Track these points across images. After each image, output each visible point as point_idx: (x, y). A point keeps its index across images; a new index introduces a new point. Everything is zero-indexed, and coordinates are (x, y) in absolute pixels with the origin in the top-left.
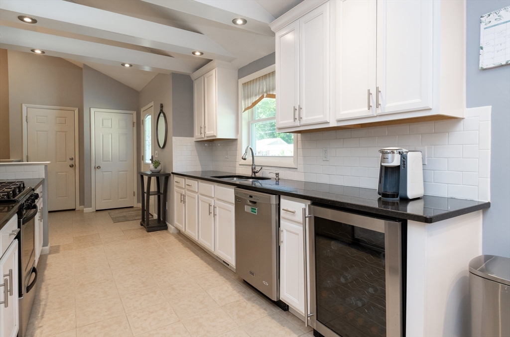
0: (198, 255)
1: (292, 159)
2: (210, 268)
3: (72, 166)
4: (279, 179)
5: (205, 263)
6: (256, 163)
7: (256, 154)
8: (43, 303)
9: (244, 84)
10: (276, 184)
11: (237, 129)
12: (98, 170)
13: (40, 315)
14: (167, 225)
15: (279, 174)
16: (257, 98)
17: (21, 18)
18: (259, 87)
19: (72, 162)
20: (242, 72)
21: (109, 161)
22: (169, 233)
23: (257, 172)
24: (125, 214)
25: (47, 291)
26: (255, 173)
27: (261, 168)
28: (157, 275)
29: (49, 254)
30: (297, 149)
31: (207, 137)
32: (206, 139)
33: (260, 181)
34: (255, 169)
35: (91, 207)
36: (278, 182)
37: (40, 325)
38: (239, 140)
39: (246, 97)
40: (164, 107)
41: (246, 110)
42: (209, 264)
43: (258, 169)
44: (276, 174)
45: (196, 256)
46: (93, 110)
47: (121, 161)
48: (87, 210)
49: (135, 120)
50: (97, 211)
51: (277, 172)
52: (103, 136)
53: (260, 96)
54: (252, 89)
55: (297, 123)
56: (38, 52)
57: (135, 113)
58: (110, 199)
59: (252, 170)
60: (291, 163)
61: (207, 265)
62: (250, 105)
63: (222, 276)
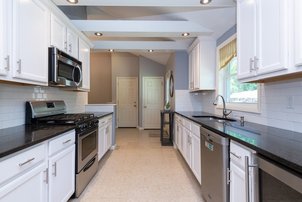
0: (184, 168)
1: (256, 106)
2: (188, 180)
3: (135, 106)
4: (243, 122)
5: (186, 175)
6: (226, 108)
7: (227, 100)
8: (98, 177)
9: (220, 50)
10: (241, 126)
11: (215, 83)
12: (145, 108)
13: (93, 184)
14: (173, 143)
15: (244, 118)
16: (229, 58)
17: (96, 34)
18: (230, 49)
19: (135, 104)
20: (219, 41)
21: (150, 104)
22: (173, 148)
23: (227, 115)
24: (156, 133)
25: (103, 170)
26: (226, 115)
27: (231, 112)
28: (155, 176)
29: (114, 150)
30: (261, 97)
31: (195, 89)
32: (194, 91)
33: (230, 122)
34: (226, 112)
35: (142, 127)
36: (243, 124)
37: (90, 190)
38: (216, 91)
39: (222, 58)
40: (173, 72)
41: (221, 68)
42: (188, 176)
43: (228, 112)
44: (241, 117)
45: (182, 168)
46: (143, 78)
47: (156, 104)
48: (140, 128)
49: (163, 82)
50: (145, 129)
51: (242, 116)
52: (148, 91)
53: (231, 56)
54: (225, 52)
55: (255, 73)
56: (111, 51)
57: (163, 77)
58: (150, 124)
59: (224, 112)
60: (255, 109)
61: (187, 177)
62: (224, 65)
63: (194, 189)
